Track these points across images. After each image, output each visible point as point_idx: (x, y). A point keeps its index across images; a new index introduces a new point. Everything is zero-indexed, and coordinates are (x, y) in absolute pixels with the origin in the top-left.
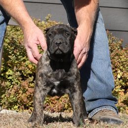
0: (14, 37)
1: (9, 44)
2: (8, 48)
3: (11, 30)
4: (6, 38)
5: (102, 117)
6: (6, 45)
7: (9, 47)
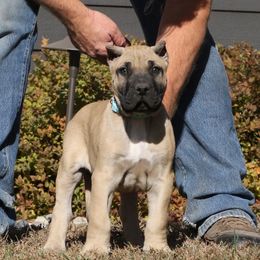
0: (94, 74)
1: (85, 89)
2: (83, 96)
3: (89, 62)
4: (80, 78)
5: (221, 233)
6: (80, 90)
7: (86, 95)
